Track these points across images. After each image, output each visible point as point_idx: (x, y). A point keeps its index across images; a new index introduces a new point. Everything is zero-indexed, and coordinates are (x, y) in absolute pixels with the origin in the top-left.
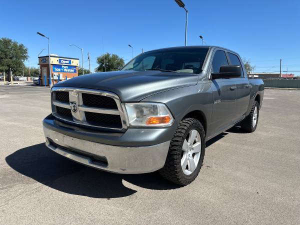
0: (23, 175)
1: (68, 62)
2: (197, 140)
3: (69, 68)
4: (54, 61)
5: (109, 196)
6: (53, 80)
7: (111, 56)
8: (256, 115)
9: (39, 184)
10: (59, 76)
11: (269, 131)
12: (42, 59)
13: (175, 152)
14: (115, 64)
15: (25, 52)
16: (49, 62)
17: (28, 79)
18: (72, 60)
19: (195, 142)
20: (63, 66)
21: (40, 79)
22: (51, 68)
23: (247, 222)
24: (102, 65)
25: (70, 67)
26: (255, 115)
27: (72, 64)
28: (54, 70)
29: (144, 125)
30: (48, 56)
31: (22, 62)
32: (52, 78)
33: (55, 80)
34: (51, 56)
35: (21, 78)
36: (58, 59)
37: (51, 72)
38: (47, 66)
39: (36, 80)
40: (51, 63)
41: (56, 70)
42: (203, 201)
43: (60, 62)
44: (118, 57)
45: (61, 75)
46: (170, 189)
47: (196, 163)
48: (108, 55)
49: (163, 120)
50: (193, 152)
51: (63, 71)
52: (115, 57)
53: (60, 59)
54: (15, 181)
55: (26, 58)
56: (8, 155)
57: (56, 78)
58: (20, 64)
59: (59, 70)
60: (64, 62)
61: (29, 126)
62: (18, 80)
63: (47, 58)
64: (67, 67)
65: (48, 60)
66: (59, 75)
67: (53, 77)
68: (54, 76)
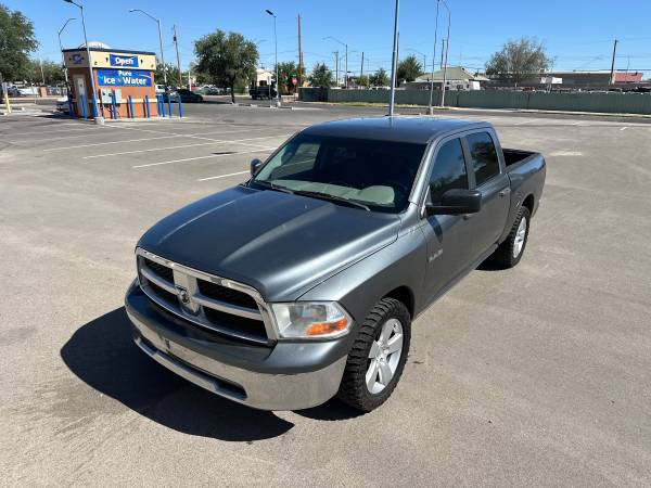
0: (102, 395)
1: (130, 61)
2: (396, 330)
3: (134, 76)
4: (98, 60)
5: (249, 438)
6: (101, 104)
7: (226, 37)
8: (523, 232)
9: (132, 414)
10: (113, 96)
11: (546, 262)
12: (70, 54)
13: (354, 369)
14: (236, 55)
15: (28, 29)
16: (88, 62)
17: (40, 91)
18: (140, 57)
19: (393, 334)
20: (120, 72)
21: (70, 101)
22: (94, 75)
23: (461, 482)
24: (205, 60)
25: (137, 73)
26: (521, 232)
27: (141, 67)
28: (101, 83)
29: (303, 336)
30: (85, 49)
31: (24, 55)
32: (98, 101)
33: (106, 105)
34: (92, 49)
35: (25, 91)
36: (107, 55)
37: (96, 86)
38: (85, 72)
39: (62, 104)
40: (92, 65)
41: (106, 80)
42: (399, 442)
43: (113, 62)
44: (242, 39)
45: (118, 92)
46: (347, 418)
47: (393, 369)
48: (220, 34)
49: (334, 327)
50: (387, 352)
51: (122, 84)
52: (236, 40)
53: (113, 54)
54: (91, 409)
55: (31, 45)
56: (62, 345)
57: (107, 100)
58: (20, 62)
59: (113, 80)
60: (122, 61)
61: (81, 259)
62: (19, 95)
63: (82, 53)
64: (130, 74)
65: (86, 59)
66: (114, 92)
67: (100, 98)
68: (103, 97)
